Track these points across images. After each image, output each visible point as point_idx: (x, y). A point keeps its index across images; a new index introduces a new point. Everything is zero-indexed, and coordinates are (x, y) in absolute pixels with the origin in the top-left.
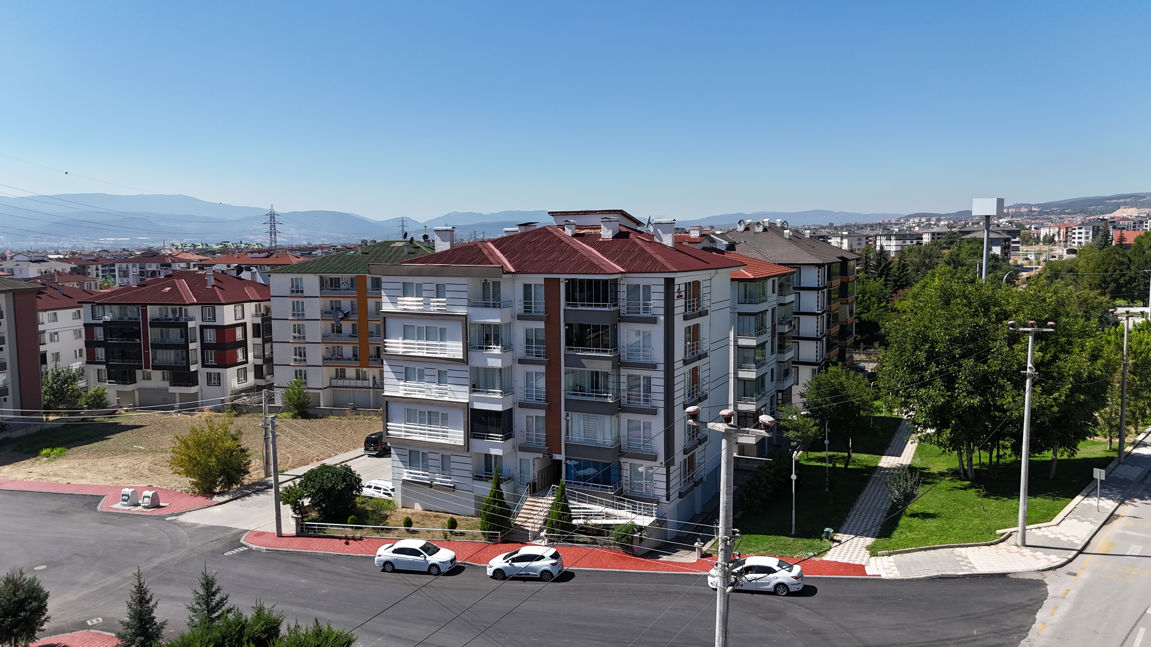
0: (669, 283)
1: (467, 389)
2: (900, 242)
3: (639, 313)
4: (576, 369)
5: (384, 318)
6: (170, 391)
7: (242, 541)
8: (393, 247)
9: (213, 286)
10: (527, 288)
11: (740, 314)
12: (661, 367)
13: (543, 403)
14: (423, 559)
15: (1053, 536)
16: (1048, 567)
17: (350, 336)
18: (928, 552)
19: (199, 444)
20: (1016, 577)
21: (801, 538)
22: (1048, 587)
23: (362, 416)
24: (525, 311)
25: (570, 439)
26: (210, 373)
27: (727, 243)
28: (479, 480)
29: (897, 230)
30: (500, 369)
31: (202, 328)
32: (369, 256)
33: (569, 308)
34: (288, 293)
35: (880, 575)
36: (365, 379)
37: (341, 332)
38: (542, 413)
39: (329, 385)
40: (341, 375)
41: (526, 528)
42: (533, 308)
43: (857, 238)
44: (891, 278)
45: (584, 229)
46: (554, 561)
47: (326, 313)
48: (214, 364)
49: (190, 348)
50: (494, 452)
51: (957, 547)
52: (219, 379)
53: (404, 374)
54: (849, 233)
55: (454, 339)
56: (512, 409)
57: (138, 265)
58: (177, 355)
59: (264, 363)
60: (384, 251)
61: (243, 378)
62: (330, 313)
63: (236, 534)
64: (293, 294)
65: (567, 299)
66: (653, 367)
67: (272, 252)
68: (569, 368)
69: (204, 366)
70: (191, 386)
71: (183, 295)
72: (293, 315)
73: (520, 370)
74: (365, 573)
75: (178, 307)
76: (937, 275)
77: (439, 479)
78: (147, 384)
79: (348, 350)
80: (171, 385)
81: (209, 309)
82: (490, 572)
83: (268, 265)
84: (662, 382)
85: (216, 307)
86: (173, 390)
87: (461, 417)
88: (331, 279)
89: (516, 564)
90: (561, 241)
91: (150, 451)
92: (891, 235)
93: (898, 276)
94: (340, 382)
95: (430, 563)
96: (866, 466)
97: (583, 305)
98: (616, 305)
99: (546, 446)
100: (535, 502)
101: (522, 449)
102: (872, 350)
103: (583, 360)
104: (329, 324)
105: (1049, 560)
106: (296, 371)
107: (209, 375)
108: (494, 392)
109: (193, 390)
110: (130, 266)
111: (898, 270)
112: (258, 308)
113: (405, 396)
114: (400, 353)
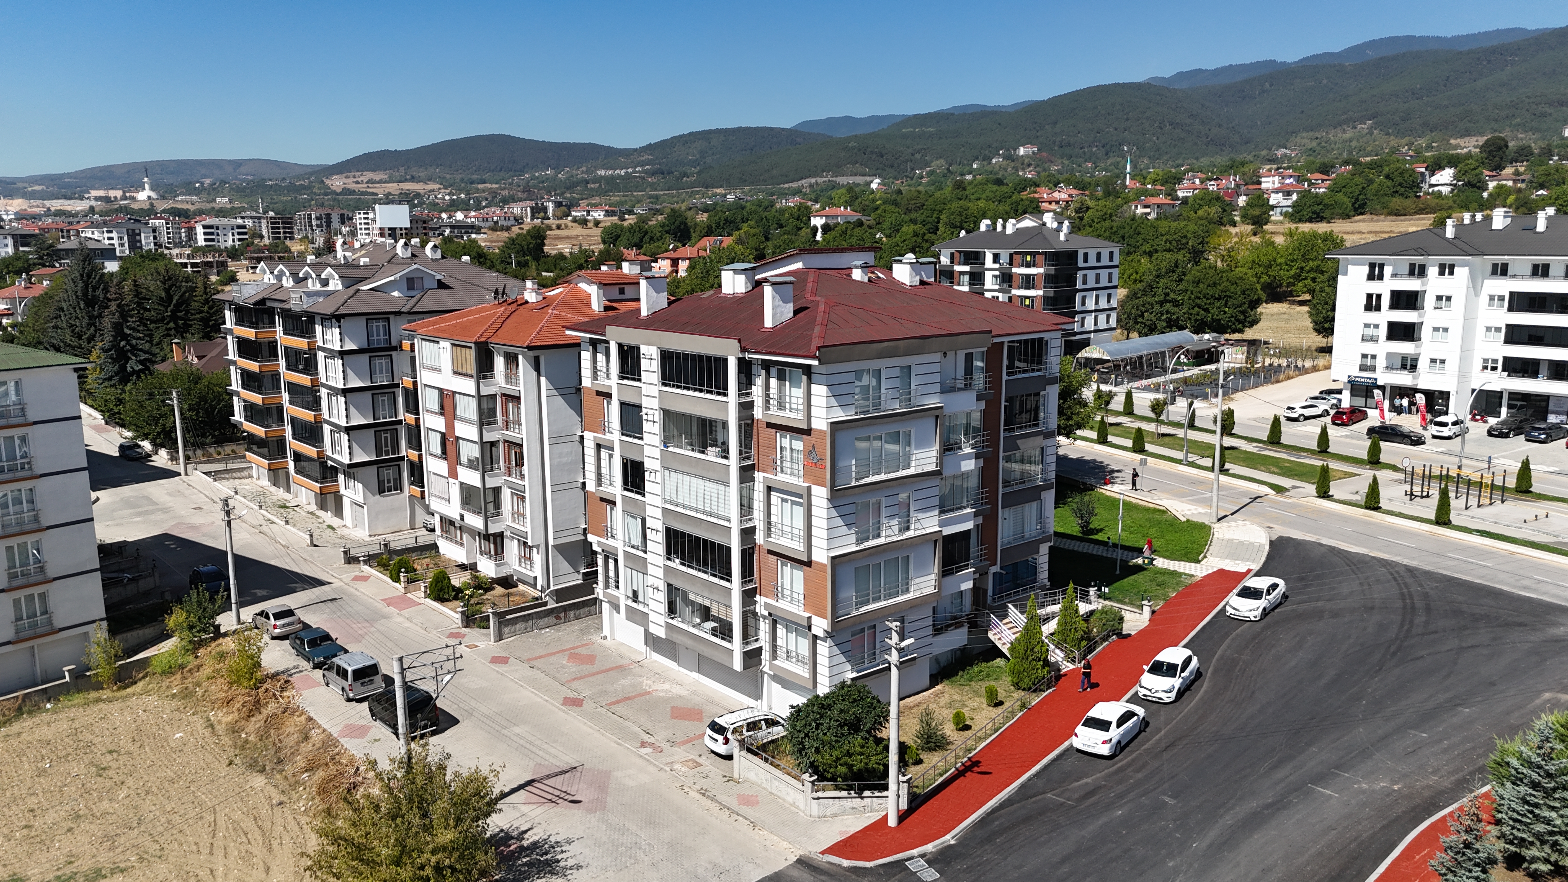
1: (937, 512)
4: (1011, 453)
10: (969, 358)
13: (986, 506)
25: (1003, 543)
28: (939, 633)
35: (1251, 569)
38: (981, 520)
50: (965, 586)
65: (1007, 367)
68: (1006, 454)
97: (1019, 372)
103: (1018, 442)
108: (963, 507)
113: (862, 547)
114: (854, 484)
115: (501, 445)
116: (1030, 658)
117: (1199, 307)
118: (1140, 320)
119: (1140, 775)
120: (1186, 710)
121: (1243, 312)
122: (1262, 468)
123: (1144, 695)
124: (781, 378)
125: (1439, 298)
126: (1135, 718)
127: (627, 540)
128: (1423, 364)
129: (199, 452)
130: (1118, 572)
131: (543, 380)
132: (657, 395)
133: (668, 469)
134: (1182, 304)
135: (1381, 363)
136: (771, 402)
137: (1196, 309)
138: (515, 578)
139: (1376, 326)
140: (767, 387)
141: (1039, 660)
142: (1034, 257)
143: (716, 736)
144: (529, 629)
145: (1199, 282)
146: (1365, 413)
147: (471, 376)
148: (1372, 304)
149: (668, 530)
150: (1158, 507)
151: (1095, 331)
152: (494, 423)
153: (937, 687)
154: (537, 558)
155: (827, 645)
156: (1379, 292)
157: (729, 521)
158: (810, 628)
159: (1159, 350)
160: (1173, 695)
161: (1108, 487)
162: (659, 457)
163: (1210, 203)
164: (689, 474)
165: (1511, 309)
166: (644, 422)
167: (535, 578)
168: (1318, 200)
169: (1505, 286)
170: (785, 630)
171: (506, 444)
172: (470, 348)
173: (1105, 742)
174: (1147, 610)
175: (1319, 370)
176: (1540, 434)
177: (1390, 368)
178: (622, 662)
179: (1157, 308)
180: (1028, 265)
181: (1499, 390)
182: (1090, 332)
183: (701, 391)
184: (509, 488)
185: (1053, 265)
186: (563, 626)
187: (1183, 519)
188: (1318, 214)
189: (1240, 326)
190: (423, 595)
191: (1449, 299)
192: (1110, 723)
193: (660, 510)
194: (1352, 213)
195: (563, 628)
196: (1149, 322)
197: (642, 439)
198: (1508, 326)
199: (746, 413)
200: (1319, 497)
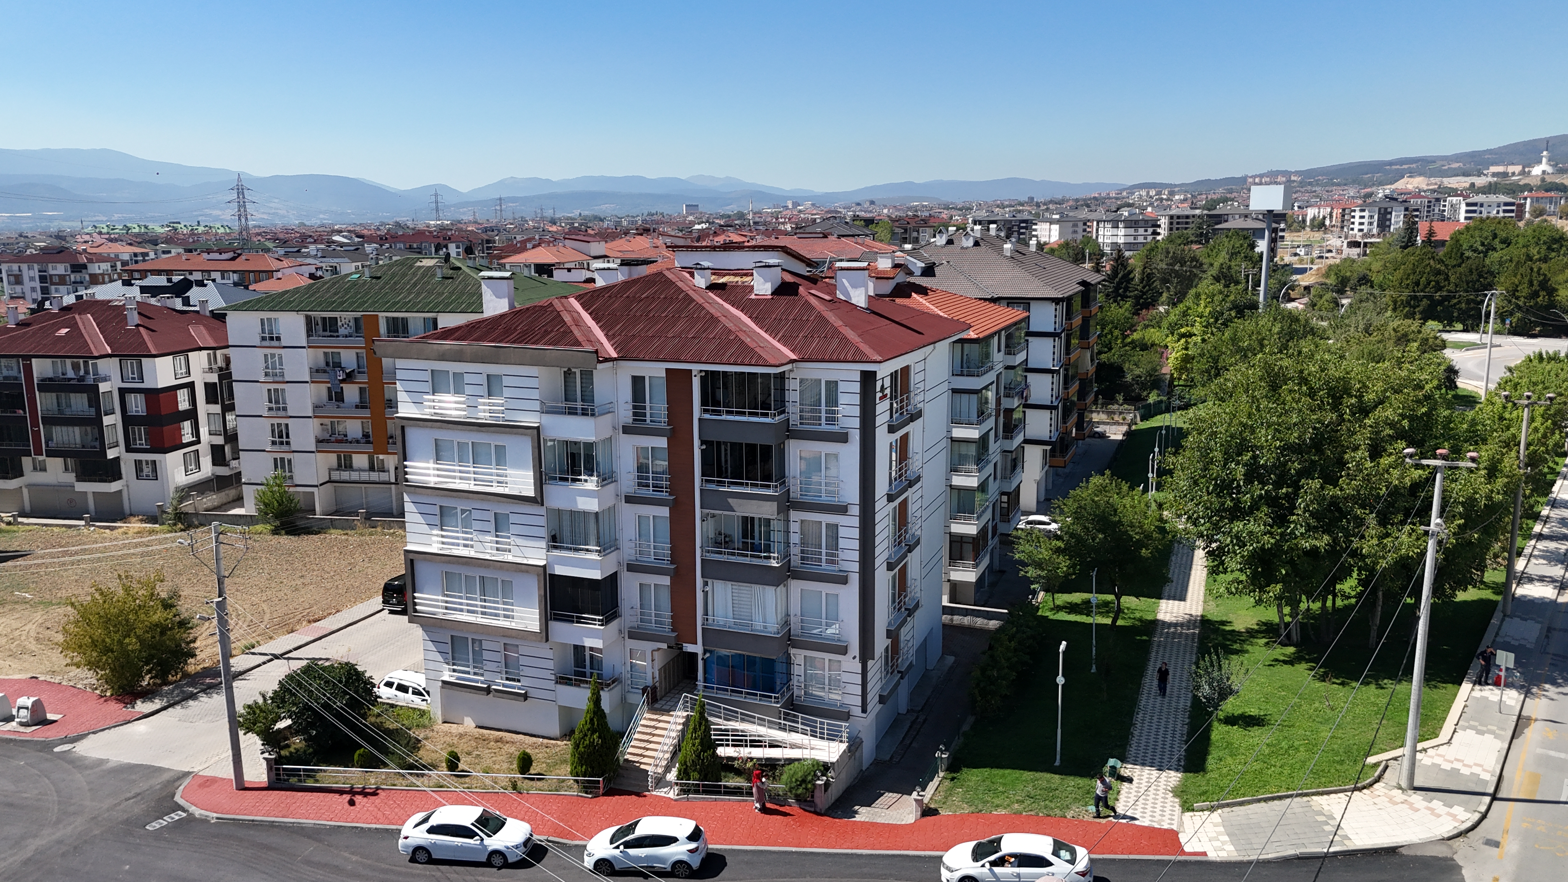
0: (868, 379)
1: (543, 544)
2: (1131, 231)
3: (820, 425)
4: (720, 512)
5: (403, 428)
6: (76, 490)
7: (178, 799)
8: (420, 267)
9: (138, 326)
10: (638, 382)
11: (955, 391)
12: (855, 510)
13: (666, 565)
14: (478, 842)
15: (1447, 766)
16: (1455, 832)
17: (357, 407)
18: (1271, 803)
19: (107, 621)
20: (1411, 853)
21: (1070, 774)
22: (1464, 872)
23: (379, 529)
24: (634, 420)
25: (710, 621)
26: (140, 461)
27: (923, 265)
28: (566, 684)
29: (1126, 214)
30: (597, 514)
31: (122, 392)
32: (381, 282)
33: (707, 416)
34: (257, 341)
35: (1204, 854)
36: (383, 470)
37: (343, 401)
38: (666, 581)
39: (327, 479)
40: (345, 464)
41: (642, 767)
42: (648, 415)
43: (1071, 224)
44: (1132, 294)
45: (725, 275)
46: (693, 846)
47: (317, 371)
48: (144, 446)
49: (105, 424)
50: (588, 643)
51: (1314, 794)
52: (155, 470)
53: (439, 516)
54: (1061, 217)
55: (518, 465)
56: (616, 572)
57: (36, 266)
58: (84, 435)
59: (226, 442)
60: (404, 275)
61: (193, 467)
62: (325, 371)
63: (168, 781)
64: (267, 343)
65: (704, 402)
66: (842, 510)
67: (239, 252)
68: (708, 511)
69: (129, 450)
70: (110, 482)
71: (89, 342)
72: (266, 374)
73: (629, 514)
74: (383, 866)
75: (81, 361)
76: (1203, 297)
77: (500, 683)
78: (39, 478)
79: (354, 428)
80: (77, 481)
81: (132, 364)
82: (589, 862)
83: (234, 272)
84: (856, 533)
85: (143, 360)
86: (81, 487)
87: (533, 589)
88: (324, 319)
89: (632, 852)
90: (689, 299)
91: (41, 603)
92: (1118, 221)
93: (1141, 291)
94: (345, 475)
95: (490, 849)
96: (1140, 620)
97: (729, 413)
98: (783, 412)
99: (673, 631)
100: (656, 720)
101: (634, 635)
102: (1116, 407)
103: (730, 500)
104: (323, 388)
105: (1454, 817)
106: (275, 460)
107: (138, 464)
108: (587, 550)
109: (114, 487)
110: (24, 267)
111: (1142, 282)
112: (212, 360)
114: (431, 485)
155: (424, 637)
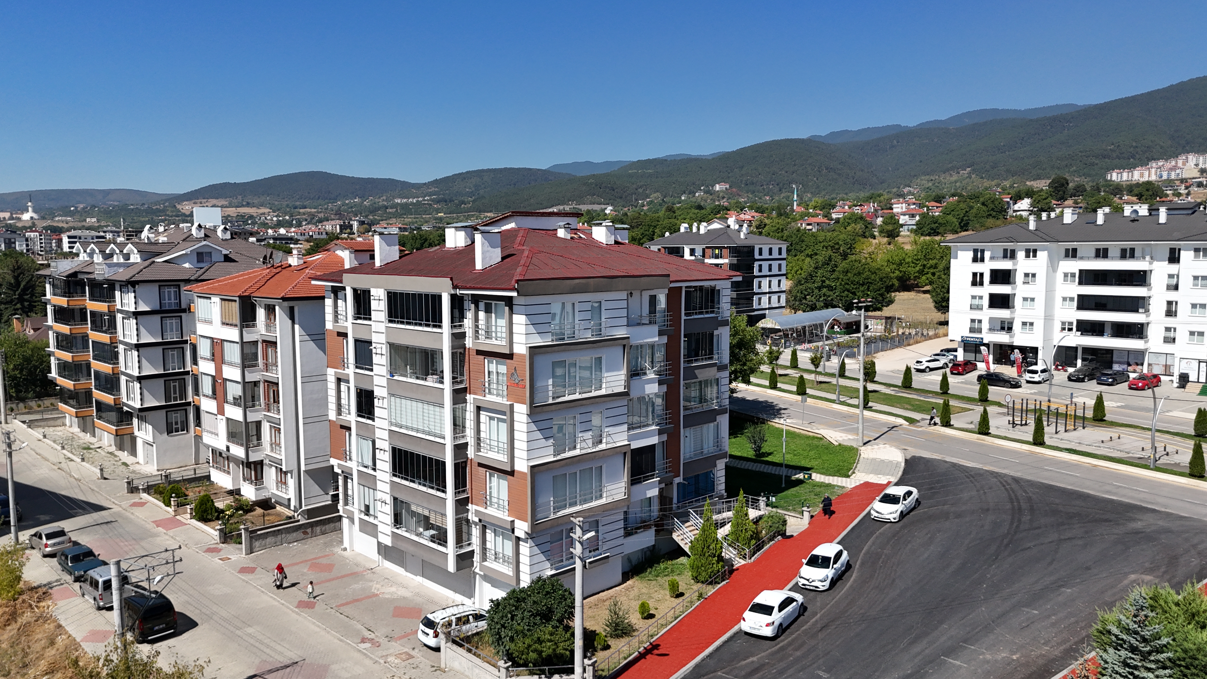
1: (625, 427)
4: (691, 381)
10: (652, 300)
13: (668, 425)
25: (685, 458)
28: (630, 535)
33: (688, 317)
35: (890, 481)
38: (665, 437)
50: (650, 493)
65: (685, 309)
68: (686, 382)
99: (670, 472)
103: (696, 371)
113: (559, 458)
114: (550, 401)
115: (262, 385)
116: (707, 554)
117: (848, 291)
118: (804, 301)
119: (798, 653)
120: (838, 597)
121: (882, 295)
122: (898, 406)
123: (803, 585)
124: (488, 310)
125: (1027, 275)
126: (795, 603)
127: (360, 461)
128: (1017, 326)
129: (21, 405)
130: (783, 485)
131: (297, 327)
132: (384, 331)
133: (393, 395)
134: (835, 289)
135: (985, 326)
136: (480, 332)
137: (846, 292)
138: (273, 500)
139: (981, 298)
140: (476, 319)
141: (714, 556)
142: (721, 251)
143: (427, 630)
144: (278, 544)
145: (847, 272)
146: (976, 365)
147: (236, 326)
148: (977, 280)
149: (394, 450)
150: (816, 435)
151: (769, 309)
152: (256, 365)
153: (628, 582)
154: (291, 482)
155: (528, 545)
156: (981, 271)
157: (444, 438)
158: (513, 531)
159: (818, 322)
160: (827, 584)
161: (777, 420)
162: (386, 385)
163: (855, 222)
164: (411, 399)
165: (1080, 283)
166: (374, 355)
167: (289, 500)
168: (935, 220)
169: (1075, 266)
170: (493, 534)
171: (266, 384)
172: (235, 301)
173: (768, 625)
174: (806, 515)
175: (939, 337)
176: (1108, 379)
177: (991, 330)
178: (357, 569)
179: (816, 291)
180: (717, 257)
181: (1074, 345)
182: (765, 309)
183: (420, 325)
184: (268, 421)
185: (735, 257)
186: (309, 541)
187: (836, 443)
188: (935, 230)
189: (879, 305)
190: (189, 516)
191: (1034, 275)
192: (773, 608)
193: (387, 432)
194: (959, 230)
195: (308, 543)
196: (811, 303)
197: (372, 370)
198: (1079, 296)
199: (458, 342)
200: (943, 426)
